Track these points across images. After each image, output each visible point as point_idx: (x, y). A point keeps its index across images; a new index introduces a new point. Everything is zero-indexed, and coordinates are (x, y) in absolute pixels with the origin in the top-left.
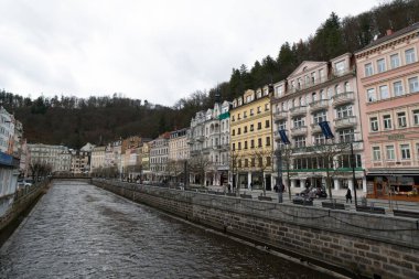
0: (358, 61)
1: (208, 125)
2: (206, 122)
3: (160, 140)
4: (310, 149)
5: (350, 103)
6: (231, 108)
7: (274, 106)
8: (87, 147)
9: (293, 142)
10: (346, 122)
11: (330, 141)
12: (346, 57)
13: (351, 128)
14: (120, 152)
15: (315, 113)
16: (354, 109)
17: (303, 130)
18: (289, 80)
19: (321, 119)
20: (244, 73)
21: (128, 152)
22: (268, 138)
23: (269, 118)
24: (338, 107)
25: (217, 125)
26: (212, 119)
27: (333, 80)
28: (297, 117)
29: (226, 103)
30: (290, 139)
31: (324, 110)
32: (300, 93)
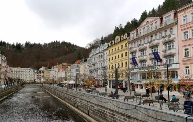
0: (179, 14)
1: (97, 56)
2: (96, 54)
3: (76, 64)
4: (148, 67)
5: (172, 41)
6: (109, 46)
7: (130, 45)
9: (139, 64)
10: (169, 52)
11: (159, 63)
12: (172, 13)
13: (172, 56)
14: (57, 71)
15: (152, 47)
16: (175, 44)
17: (145, 57)
18: (138, 29)
19: (155, 50)
20: (121, 28)
21: (61, 70)
22: (127, 62)
23: (127, 51)
24: (165, 43)
25: (101, 56)
26: (99, 53)
27: (164, 28)
28: (143, 51)
29: (106, 44)
30: (138, 62)
31: (157, 46)
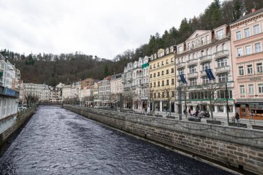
0: (232, 30)
1: (135, 71)
2: (133, 69)
3: (105, 80)
4: (199, 86)
5: (225, 57)
6: (150, 60)
7: (177, 59)
8: (60, 85)
9: (189, 82)
10: (222, 70)
11: (212, 81)
12: (224, 27)
13: (226, 73)
14: (80, 88)
15: (203, 64)
16: (229, 61)
17: (195, 75)
18: (187, 42)
19: (206, 67)
20: (158, 38)
21: (85, 88)
22: (173, 80)
23: (173, 67)
24: (218, 60)
25: (140, 71)
26: (137, 68)
27: (215, 42)
28: (192, 66)
29: (146, 57)
30: (187, 80)
31: (209, 62)
32: (194, 51)
